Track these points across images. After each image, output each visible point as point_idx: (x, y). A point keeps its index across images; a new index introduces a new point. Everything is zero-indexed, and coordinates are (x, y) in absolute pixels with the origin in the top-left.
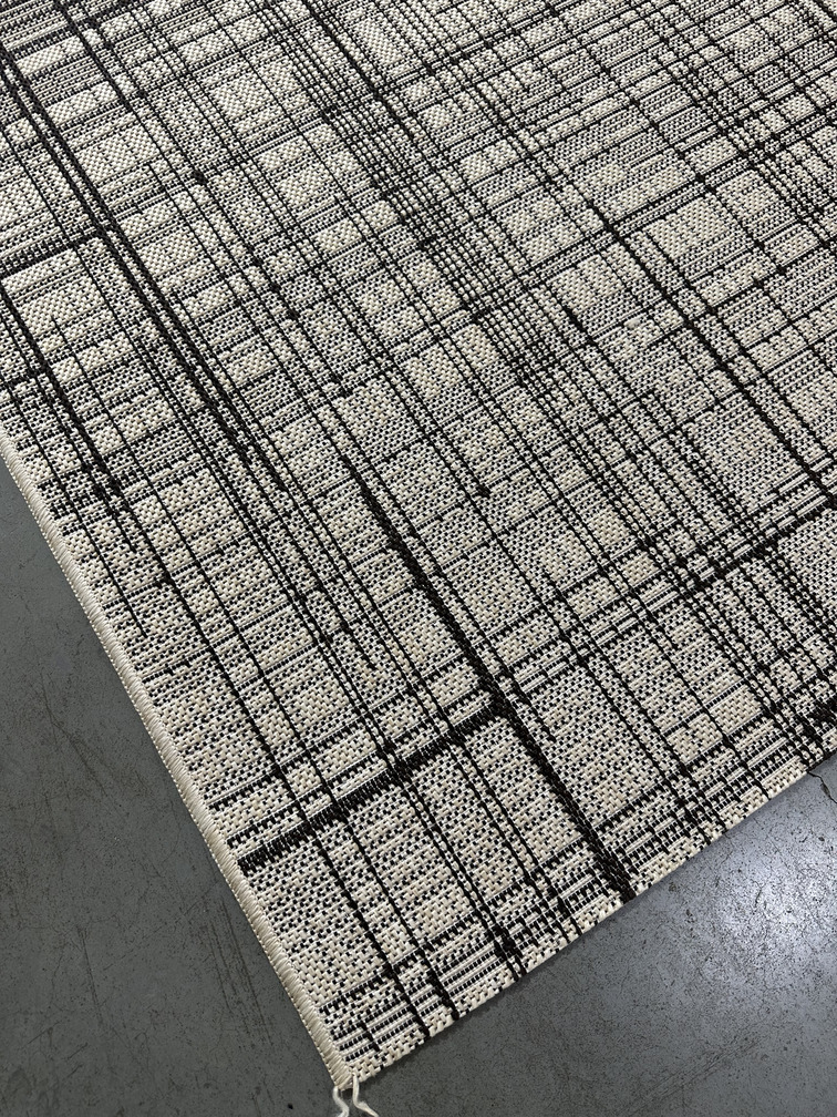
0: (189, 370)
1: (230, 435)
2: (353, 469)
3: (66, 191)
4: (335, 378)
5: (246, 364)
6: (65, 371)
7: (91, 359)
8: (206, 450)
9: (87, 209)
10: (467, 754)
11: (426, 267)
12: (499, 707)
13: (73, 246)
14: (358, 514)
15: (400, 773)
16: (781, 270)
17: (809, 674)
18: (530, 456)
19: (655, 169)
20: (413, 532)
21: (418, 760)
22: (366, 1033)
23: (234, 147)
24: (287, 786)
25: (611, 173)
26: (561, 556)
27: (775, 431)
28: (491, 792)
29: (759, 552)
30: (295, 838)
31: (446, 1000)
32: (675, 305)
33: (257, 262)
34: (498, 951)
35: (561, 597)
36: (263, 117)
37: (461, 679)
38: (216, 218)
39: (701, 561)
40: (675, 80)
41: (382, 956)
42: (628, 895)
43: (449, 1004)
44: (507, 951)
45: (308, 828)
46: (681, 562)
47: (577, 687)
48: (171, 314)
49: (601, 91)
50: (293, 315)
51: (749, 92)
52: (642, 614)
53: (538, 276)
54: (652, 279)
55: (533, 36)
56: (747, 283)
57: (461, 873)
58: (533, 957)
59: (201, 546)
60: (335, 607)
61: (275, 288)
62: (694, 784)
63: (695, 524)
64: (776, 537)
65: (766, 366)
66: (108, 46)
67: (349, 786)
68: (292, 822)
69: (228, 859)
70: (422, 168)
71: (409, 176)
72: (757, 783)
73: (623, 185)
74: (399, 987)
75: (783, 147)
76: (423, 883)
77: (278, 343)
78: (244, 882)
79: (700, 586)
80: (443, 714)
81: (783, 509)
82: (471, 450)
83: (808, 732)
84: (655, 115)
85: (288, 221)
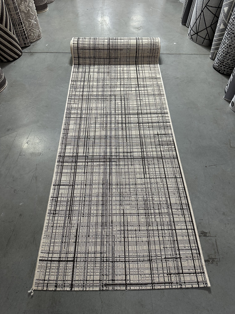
0: (70, 205)
1: (69, 214)
2: (78, 225)
3: (72, 180)
4: (83, 214)
5: (76, 208)
6: (59, 199)
7: (62, 199)
8: (66, 215)
9: (73, 183)
10: (67, 264)
11: (101, 207)
12: (73, 261)
13: (69, 186)
14: (75, 231)
15: (59, 261)
16: (139, 230)
17: (107, 279)
18: (96, 235)
19: (134, 209)
20: (79, 236)
21: (62, 261)
22: (38, 285)
23: (91, 183)
24: (49, 255)
25: (128, 207)
26: (91, 249)
27: (125, 249)
28: (66, 269)
29: (112, 262)
30: (46, 261)
31: (47, 287)
32: (124, 227)
33: (85, 197)
34: (55, 286)
35: (88, 253)
36: (96, 181)
37: (72, 255)
38: (84, 190)
39: (105, 259)
40: (144, 200)
41: (45, 278)
42: (71, 289)
43: (47, 288)
44: (56, 286)
45: (47, 260)
46: (103, 257)
47: (82, 264)
48: (73, 198)
49: (134, 197)
50: (84, 205)
51: (152, 206)
52: (95, 261)
53: (112, 215)
54: (124, 222)
55: (131, 186)
56: (134, 229)
57: (58, 275)
58: (58, 289)
59: (58, 225)
60: (66, 239)
61: (84, 201)
62: (86, 283)
63: (108, 254)
64: (116, 261)
65: (129, 241)
66: (87, 166)
67: (54, 259)
68: (46, 259)
69: (39, 258)
70: (108, 196)
71: (106, 195)
72: (93, 287)
73: (128, 209)
74: (44, 282)
75: (151, 215)
76: (53, 274)
77: (80, 207)
78: (38, 262)
79: (103, 261)
80: (68, 258)
81: (119, 259)
82: (91, 231)
83: (103, 286)
84: (138, 203)
85: (91, 194)
